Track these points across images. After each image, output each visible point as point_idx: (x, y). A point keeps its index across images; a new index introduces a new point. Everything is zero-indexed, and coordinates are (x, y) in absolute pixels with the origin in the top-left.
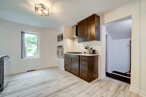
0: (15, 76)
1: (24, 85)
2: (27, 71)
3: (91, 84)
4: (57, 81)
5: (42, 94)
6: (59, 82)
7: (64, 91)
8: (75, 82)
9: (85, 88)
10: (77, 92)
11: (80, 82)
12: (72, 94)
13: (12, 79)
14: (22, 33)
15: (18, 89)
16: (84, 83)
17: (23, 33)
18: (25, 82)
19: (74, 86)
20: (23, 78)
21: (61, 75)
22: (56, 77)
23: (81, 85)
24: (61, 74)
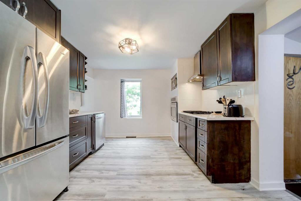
0: (112, 140)
1: (114, 152)
2: (127, 137)
3: (217, 188)
4: (154, 160)
5: (124, 169)
6: (155, 163)
7: (152, 177)
8: (181, 172)
9: (193, 189)
10: (172, 189)
11: (192, 175)
12: (161, 187)
13: (109, 143)
14: (121, 82)
15: (107, 155)
16: (201, 179)
17: (123, 82)
18: (117, 149)
19: (175, 177)
20: (118, 145)
21: (166, 153)
22: (156, 154)
23: (191, 180)
24: (167, 151)
